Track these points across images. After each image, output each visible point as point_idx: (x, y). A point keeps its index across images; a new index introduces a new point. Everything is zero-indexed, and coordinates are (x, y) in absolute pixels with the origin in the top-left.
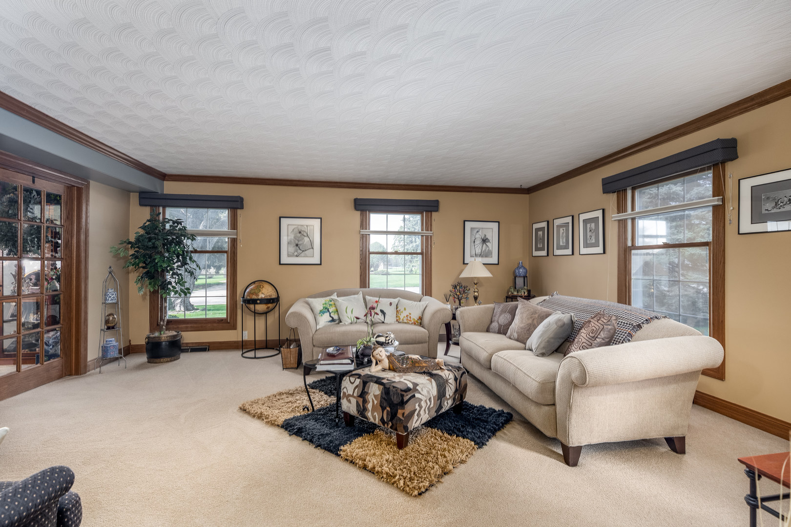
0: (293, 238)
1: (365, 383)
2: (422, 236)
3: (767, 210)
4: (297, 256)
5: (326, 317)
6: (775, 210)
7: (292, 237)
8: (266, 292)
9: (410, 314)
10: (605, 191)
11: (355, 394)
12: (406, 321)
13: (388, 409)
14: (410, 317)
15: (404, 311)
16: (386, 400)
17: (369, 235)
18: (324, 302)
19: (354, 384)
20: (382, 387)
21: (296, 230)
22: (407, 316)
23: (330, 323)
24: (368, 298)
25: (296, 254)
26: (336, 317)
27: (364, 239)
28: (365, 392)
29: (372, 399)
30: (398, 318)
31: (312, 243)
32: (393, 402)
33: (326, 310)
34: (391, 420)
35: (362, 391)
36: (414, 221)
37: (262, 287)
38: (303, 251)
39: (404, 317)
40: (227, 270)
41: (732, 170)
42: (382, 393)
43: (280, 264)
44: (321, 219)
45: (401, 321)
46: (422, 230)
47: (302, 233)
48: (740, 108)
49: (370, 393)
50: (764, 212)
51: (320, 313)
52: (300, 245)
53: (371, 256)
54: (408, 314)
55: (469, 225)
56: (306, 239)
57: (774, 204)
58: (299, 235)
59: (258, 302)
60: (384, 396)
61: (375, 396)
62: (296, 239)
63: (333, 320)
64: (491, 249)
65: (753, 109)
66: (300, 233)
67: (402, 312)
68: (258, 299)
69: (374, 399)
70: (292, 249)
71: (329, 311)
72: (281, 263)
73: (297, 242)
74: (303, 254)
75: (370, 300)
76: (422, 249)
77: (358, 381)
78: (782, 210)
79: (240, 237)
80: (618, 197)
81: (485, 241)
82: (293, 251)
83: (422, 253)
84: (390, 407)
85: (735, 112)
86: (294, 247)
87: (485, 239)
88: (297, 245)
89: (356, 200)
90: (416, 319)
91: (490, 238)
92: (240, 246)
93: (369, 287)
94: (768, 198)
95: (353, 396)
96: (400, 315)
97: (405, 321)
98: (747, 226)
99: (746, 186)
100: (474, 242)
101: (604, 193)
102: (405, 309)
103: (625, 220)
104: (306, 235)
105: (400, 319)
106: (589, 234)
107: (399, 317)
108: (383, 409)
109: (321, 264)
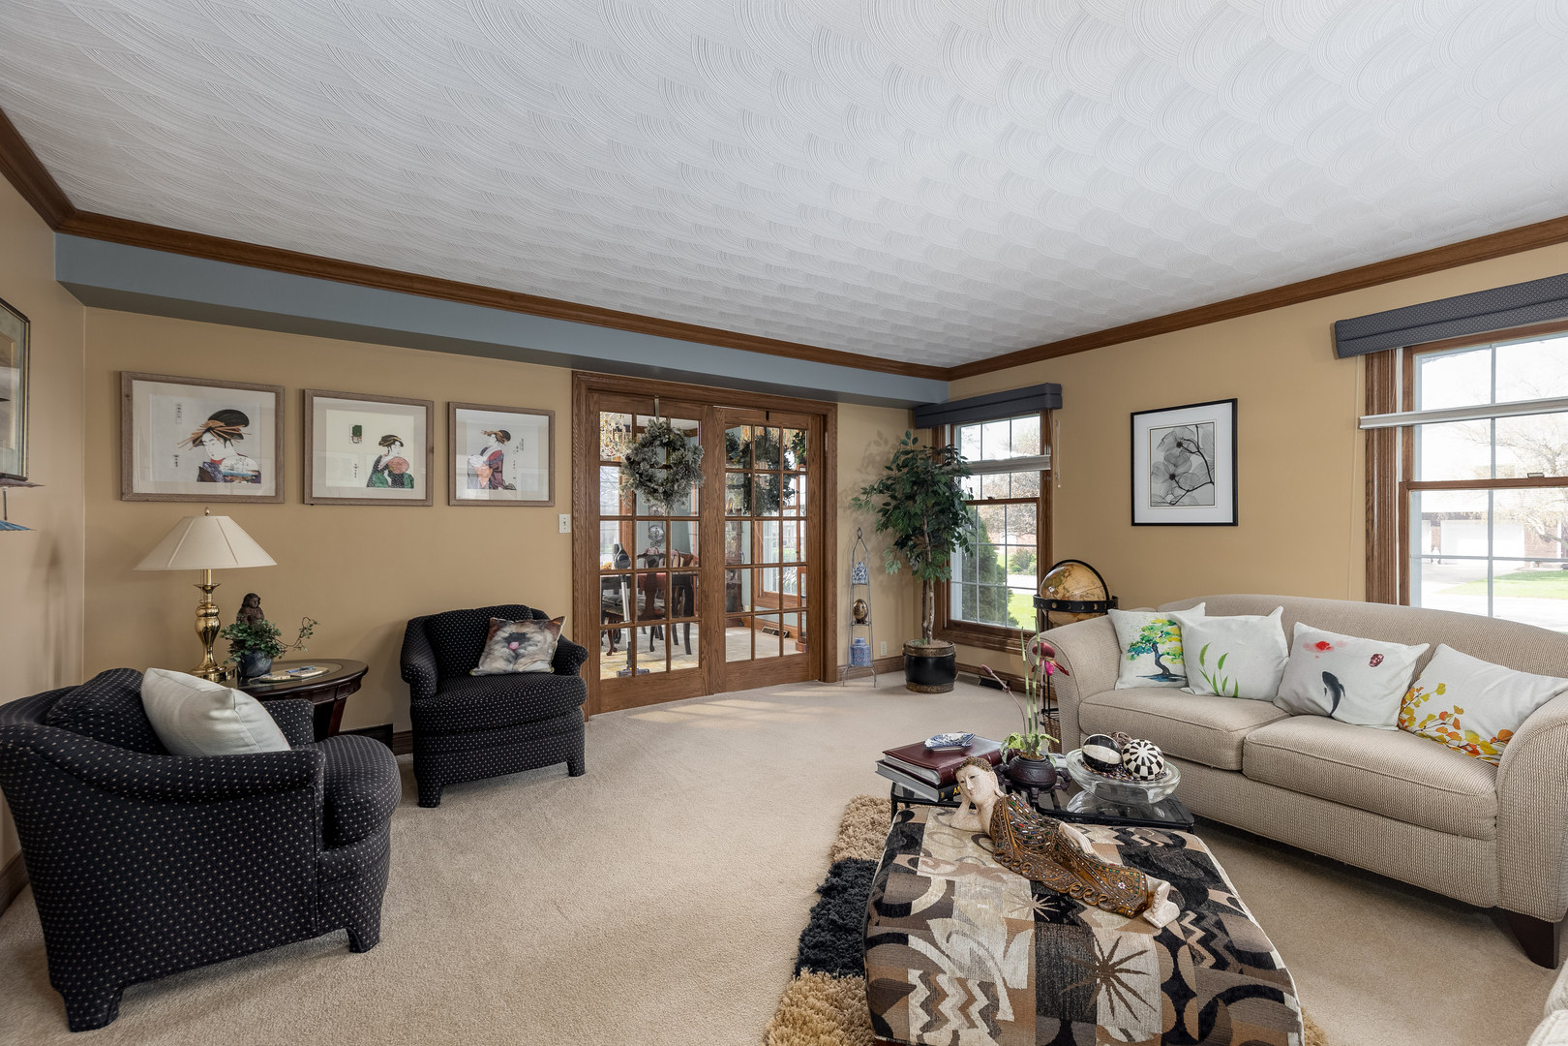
0: (1162, 459)
4: (1172, 504)
5: (1146, 664)
7: (1159, 456)
8: (1073, 587)
9: (1459, 711)
12: (1435, 733)
14: (1456, 724)
15: (1437, 697)
18: (1148, 624)
21: (1170, 440)
22: (1445, 715)
23: (1155, 682)
24: (1301, 628)
25: (1170, 498)
26: (1175, 668)
30: (1405, 716)
31: (1209, 468)
33: (1149, 646)
37: (1066, 575)
38: (1188, 491)
39: (1433, 717)
40: (1038, 537)
43: (1133, 524)
44: (1234, 402)
45: (1415, 727)
47: (1186, 444)
51: (1129, 651)
52: (1181, 475)
54: (1451, 711)
56: (1196, 460)
58: (1179, 450)
59: (1054, 606)
62: (1169, 461)
63: (1166, 675)
66: (1179, 445)
67: (1426, 698)
70: (1161, 487)
71: (1156, 651)
72: (1136, 522)
73: (1172, 469)
74: (1186, 500)
75: (1304, 635)
79: (1057, 469)
82: (1163, 493)
86: (1164, 481)
88: (1172, 477)
89: (1339, 328)
90: (1480, 739)
92: (1057, 486)
93: (1404, 601)
96: (1417, 706)
97: (1431, 731)
102: (1441, 689)
104: (1194, 450)
105: (1412, 719)
107: (1411, 712)
109: (1235, 523)
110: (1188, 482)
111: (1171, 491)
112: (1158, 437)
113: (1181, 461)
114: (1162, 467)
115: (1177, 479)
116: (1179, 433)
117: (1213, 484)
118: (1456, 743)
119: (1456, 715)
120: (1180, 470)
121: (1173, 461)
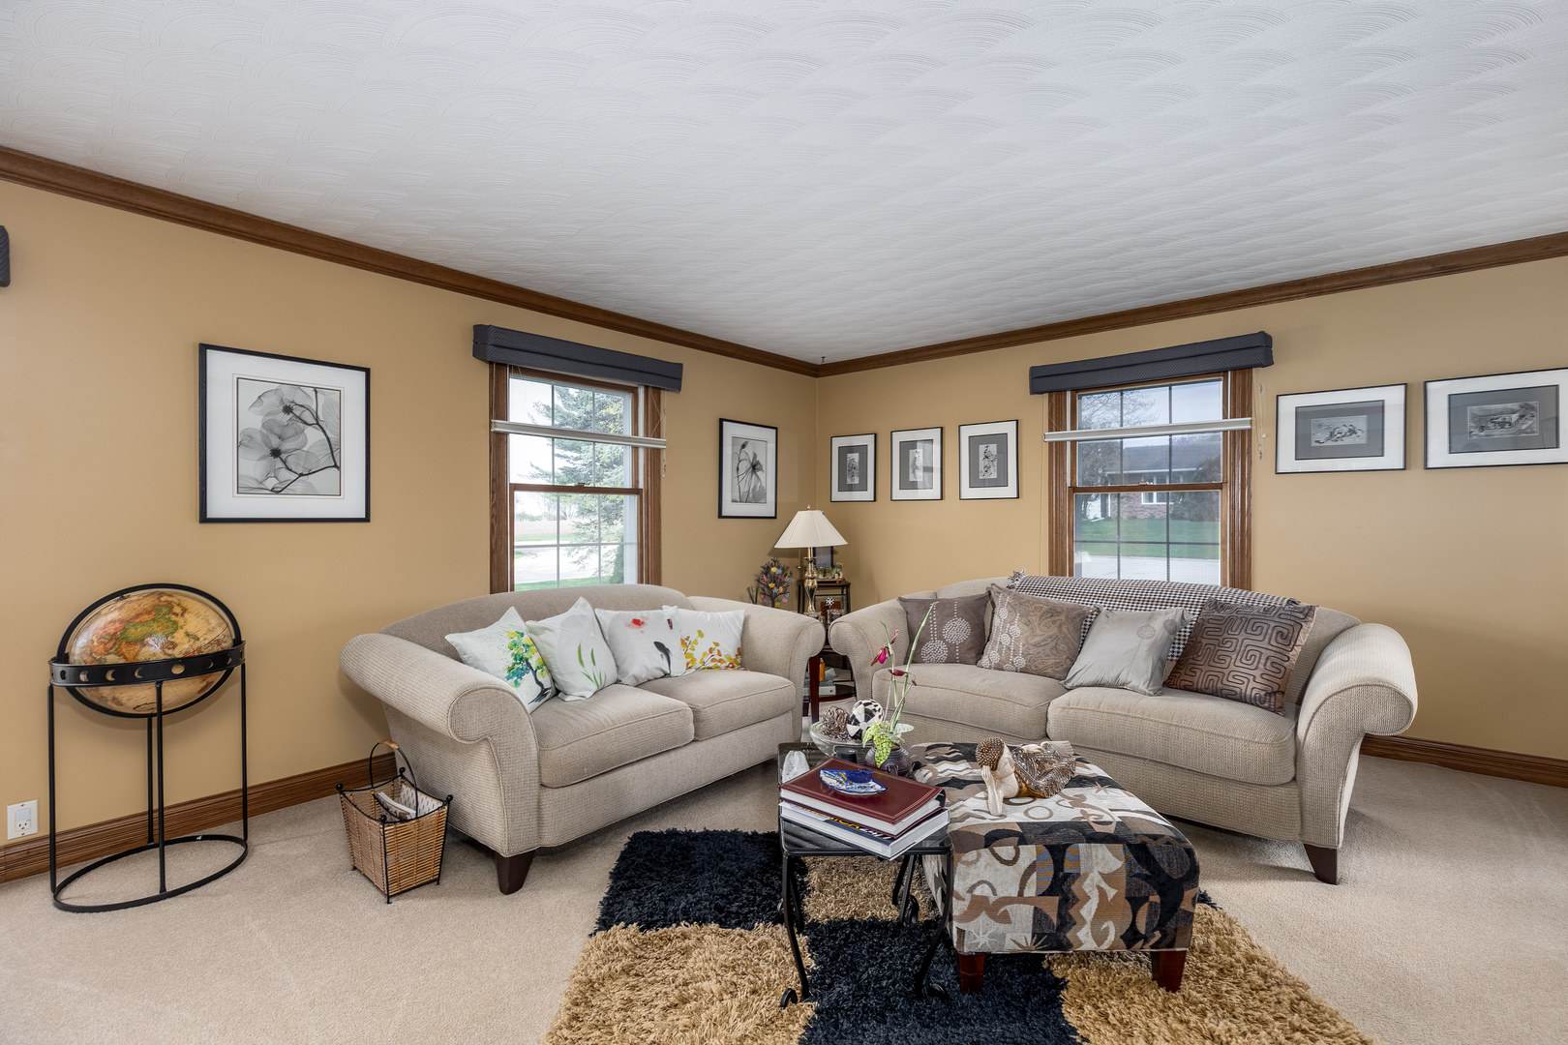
0: (259, 426)
1: (1057, 853)
2: (633, 447)
3: (1318, 442)
4: (274, 491)
6: (1330, 443)
7: (254, 421)
8: (201, 630)
9: (717, 644)
10: (1034, 391)
11: (1030, 891)
12: (712, 664)
13: (1155, 898)
14: (719, 654)
15: (700, 640)
16: (1146, 878)
17: (507, 434)
19: (1020, 861)
20: (1119, 847)
21: (272, 402)
22: (711, 650)
23: (538, 704)
25: (271, 483)
27: (498, 445)
28: (1068, 875)
29: (1099, 887)
30: (688, 659)
31: (333, 449)
32: (1169, 877)
33: (525, 665)
34: (1161, 926)
35: (1055, 876)
36: (617, 408)
38: (301, 475)
39: (705, 654)
41: (1263, 381)
42: (1127, 860)
43: (204, 519)
44: (367, 371)
46: (635, 432)
47: (297, 411)
48: (1282, 293)
49: (1086, 875)
50: (1314, 444)
52: (290, 452)
53: (518, 494)
54: (713, 646)
55: (731, 430)
56: (313, 435)
57: (1328, 435)
58: (286, 418)
59: (177, 669)
60: (1138, 869)
61: (1106, 877)
62: (271, 431)
64: (764, 485)
65: (1298, 298)
66: (288, 410)
67: (696, 642)
68: (175, 661)
69: (1104, 885)
70: (254, 466)
71: (531, 668)
72: (209, 515)
73: (275, 442)
74: (298, 486)
76: (636, 481)
77: (1029, 853)
78: (1339, 443)
80: (1050, 401)
81: (755, 467)
82: (258, 474)
83: (634, 491)
84: (1160, 893)
85: (1271, 297)
86: (263, 458)
87: (755, 462)
88: (276, 453)
90: (733, 657)
91: (762, 462)
94: (1320, 425)
95: (1020, 898)
96: (693, 650)
97: (708, 663)
98: (1288, 461)
99: (1289, 406)
100: (738, 469)
101: (1033, 392)
102: (701, 634)
103: (1063, 443)
104: (311, 420)
105: (694, 660)
106: (982, 463)
108: (1135, 902)
109: (367, 519)
110: (302, 463)
111: (272, 472)
112: (250, 393)
113: (290, 432)
114: (258, 437)
115: (283, 456)
116: (289, 396)
117: (339, 468)
118: (724, 665)
119: (717, 648)
120: (286, 446)
121: (277, 430)
